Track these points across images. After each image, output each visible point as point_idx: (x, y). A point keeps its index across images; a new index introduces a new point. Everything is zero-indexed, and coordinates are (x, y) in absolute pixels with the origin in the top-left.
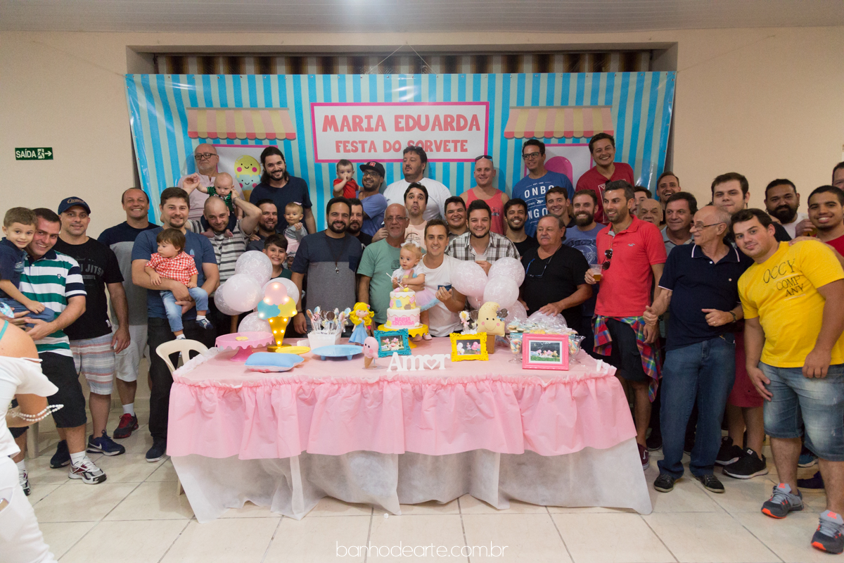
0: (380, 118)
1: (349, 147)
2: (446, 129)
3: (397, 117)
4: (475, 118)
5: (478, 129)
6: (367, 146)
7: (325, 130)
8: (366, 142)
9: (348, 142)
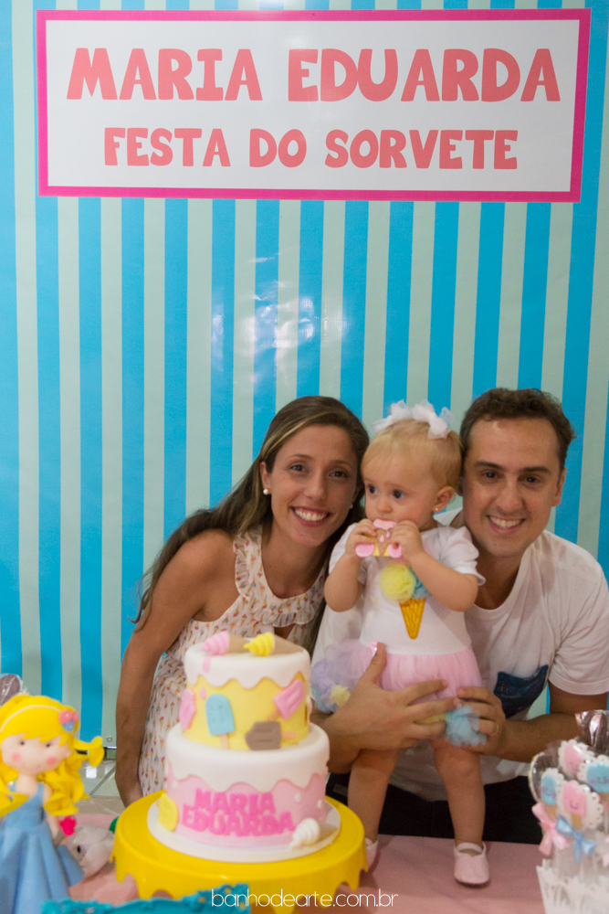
0: (244, 59)
1: (146, 148)
2: (450, 95)
3: (296, 58)
4: (543, 59)
5: (553, 95)
6: (200, 146)
7: (74, 93)
8: (197, 133)
9: (143, 133)
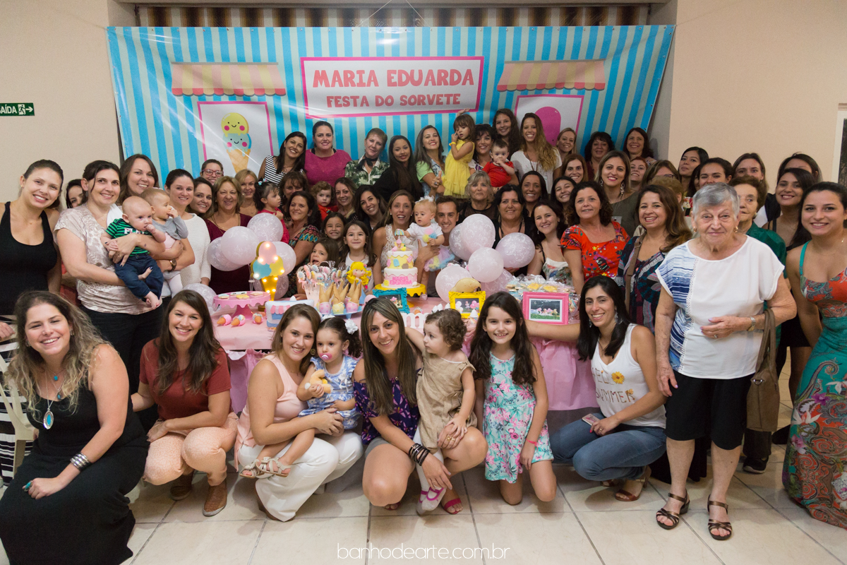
0: (372, 73)
1: (341, 102)
2: (439, 84)
3: (390, 72)
4: (469, 72)
5: (472, 83)
6: (359, 101)
7: (315, 85)
8: (358, 97)
9: (340, 97)
